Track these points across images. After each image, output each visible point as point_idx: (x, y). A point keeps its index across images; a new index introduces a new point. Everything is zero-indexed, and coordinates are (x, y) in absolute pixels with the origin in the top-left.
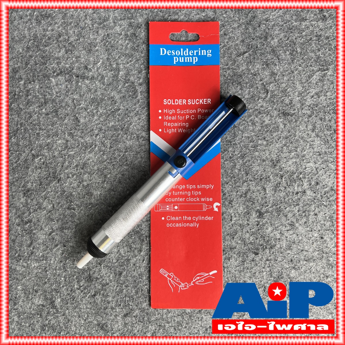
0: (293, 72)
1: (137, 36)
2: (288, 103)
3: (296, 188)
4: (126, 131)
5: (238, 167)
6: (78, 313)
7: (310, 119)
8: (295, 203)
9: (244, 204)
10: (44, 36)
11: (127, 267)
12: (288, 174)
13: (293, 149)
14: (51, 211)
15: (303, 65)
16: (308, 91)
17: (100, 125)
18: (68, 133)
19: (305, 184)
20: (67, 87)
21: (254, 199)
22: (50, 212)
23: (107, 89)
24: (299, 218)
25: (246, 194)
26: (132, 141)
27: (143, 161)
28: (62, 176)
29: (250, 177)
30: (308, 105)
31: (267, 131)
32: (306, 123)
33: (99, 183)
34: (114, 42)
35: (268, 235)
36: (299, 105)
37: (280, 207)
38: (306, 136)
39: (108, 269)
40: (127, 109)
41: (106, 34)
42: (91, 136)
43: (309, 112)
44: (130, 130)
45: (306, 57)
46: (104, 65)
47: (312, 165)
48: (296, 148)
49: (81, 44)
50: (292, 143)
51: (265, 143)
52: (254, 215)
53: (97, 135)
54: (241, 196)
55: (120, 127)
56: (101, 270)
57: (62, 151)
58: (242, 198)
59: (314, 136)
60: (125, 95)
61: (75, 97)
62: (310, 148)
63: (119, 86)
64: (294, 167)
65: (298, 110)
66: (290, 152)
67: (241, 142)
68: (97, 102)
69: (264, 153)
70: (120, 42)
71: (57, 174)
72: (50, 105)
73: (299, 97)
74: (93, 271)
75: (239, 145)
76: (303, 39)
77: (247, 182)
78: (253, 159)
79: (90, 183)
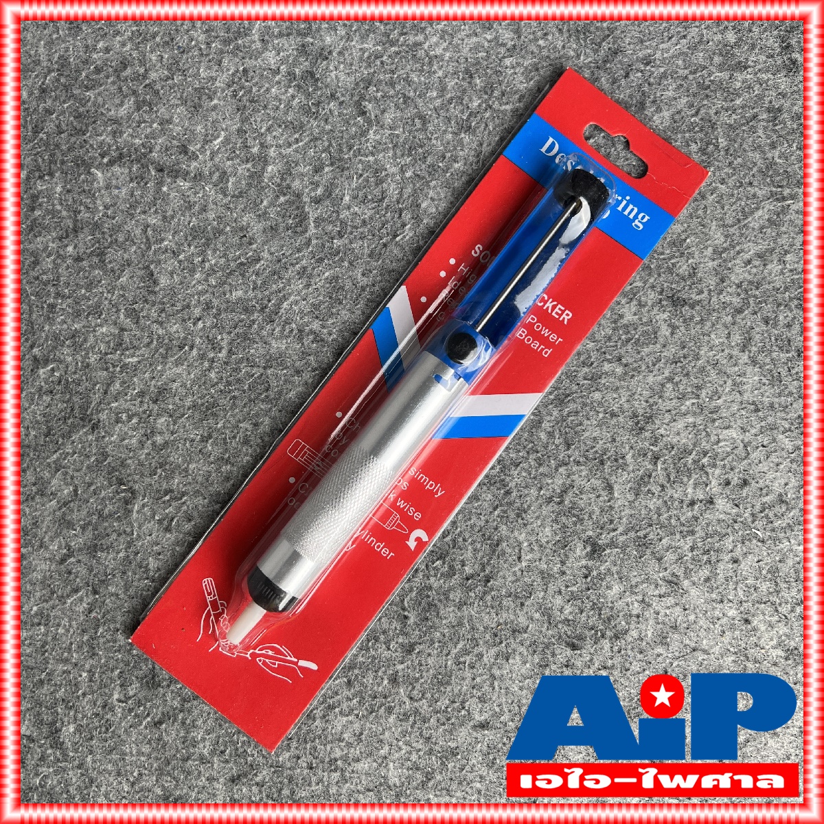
0: (703, 197)
1: (317, 80)
2: (687, 273)
3: (690, 490)
4: (272, 315)
5: (545, 425)
6: (115, 763)
7: (739, 318)
8: (685, 529)
9: (556, 521)
10: (86, 62)
12: (673, 453)
13: (689, 390)
14: (71, 502)
15: (731, 182)
16: (738, 248)
17: (207, 295)
18: (126, 309)
19: (714, 482)
20: (132, 195)
21: (582, 510)
22: (65, 504)
23: (231, 206)
24: (692, 567)
25: (562, 496)
26: (284, 341)
28: (103, 416)
29: (575, 453)
30: (737, 282)
31: (628, 340)
32: (727, 327)
33: (193, 440)
34: (259, 91)
35: (610, 605)
36: (712, 282)
37: (645, 537)
38: (725, 362)
40: (279, 261)
41: (241, 69)
42: (184, 320)
43: (736, 301)
44: (283, 313)
45: (739, 160)
46: (228, 147)
47: (735, 436)
48: (699, 388)
49: (176, 89)
50: (687, 375)
51: (619, 370)
52: (580, 550)
53: (199, 319)
54: (549, 500)
55: (257, 303)
57: (106, 354)
58: (551, 504)
59: (746, 361)
60: (276, 225)
61: (153, 220)
62: (734, 393)
63: (262, 202)
64: (690, 436)
65: (709, 294)
66: (682, 398)
68: (203, 236)
69: (615, 396)
70: (273, 90)
71: (90, 410)
72: (86, 237)
73: (714, 260)
76: (734, 116)
77: (566, 464)
78: (588, 408)
79: (172, 438)
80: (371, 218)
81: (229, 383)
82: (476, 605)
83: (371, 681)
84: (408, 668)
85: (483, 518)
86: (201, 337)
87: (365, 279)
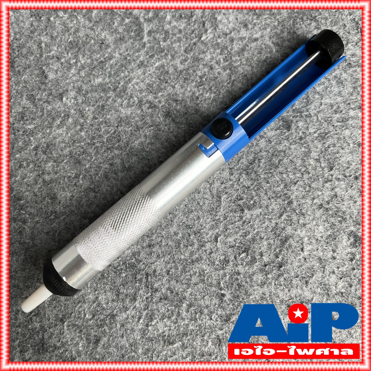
4: (121, 93)
5: (314, 155)
9: (326, 221)
11: (111, 329)
17: (79, 83)
18: (27, 95)
20: (32, 25)
21: (344, 212)
23: (94, 28)
26: (130, 109)
27: (147, 142)
29: (336, 173)
33: (70, 177)
39: (75, 331)
40: (126, 58)
44: (129, 91)
52: (345, 241)
54: (321, 206)
55: (111, 85)
56: (64, 332)
58: (322, 209)
60: (123, 37)
63: (114, 24)
67: (319, 112)
74: (50, 334)
75: (315, 118)
77: (331, 181)
78: (342, 142)
79: (56, 176)
80: (185, 29)
81: (93, 138)
82: (273, 284)
83: (199, 344)
84: (226, 333)
85: (273, 222)
86: (75, 110)
87: (183, 66)
